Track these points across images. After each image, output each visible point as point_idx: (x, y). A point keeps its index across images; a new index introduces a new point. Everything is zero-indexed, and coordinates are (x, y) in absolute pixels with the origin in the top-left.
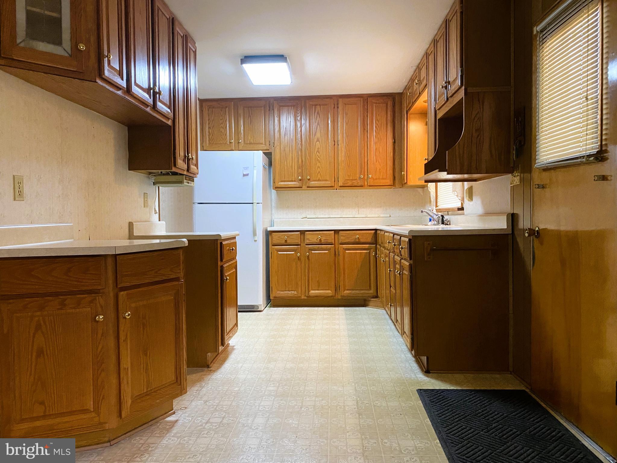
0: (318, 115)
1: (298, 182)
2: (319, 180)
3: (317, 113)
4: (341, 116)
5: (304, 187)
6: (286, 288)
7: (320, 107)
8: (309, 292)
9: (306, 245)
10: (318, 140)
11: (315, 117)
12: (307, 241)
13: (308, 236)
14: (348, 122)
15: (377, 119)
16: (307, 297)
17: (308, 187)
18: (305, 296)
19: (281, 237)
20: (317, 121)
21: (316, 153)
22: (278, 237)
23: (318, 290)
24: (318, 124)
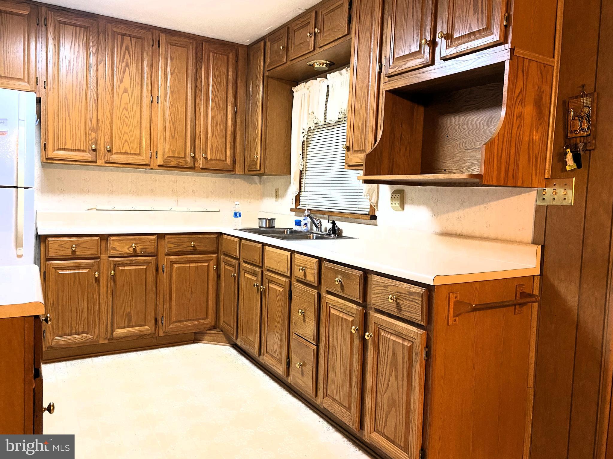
0: (127, 51)
1: (89, 152)
2: (126, 153)
3: (126, 47)
4: (163, 59)
5: (100, 162)
6: (72, 330)
7: (131, 39)
8: (112, 332)
9: (110, 257)
10: (126, 91)
11: (122, 54)
12: (112, 251)
13: (114, 243)
14: (174, 71)
15: (215, 75)
16: (109, 340)
17: (106, 162)
18: (106, 339)
19: (63, 246)
20: (125, 60)
21: (123, 110)
22: (59, 245)
23: (128, 327)
24: (127, 65)
